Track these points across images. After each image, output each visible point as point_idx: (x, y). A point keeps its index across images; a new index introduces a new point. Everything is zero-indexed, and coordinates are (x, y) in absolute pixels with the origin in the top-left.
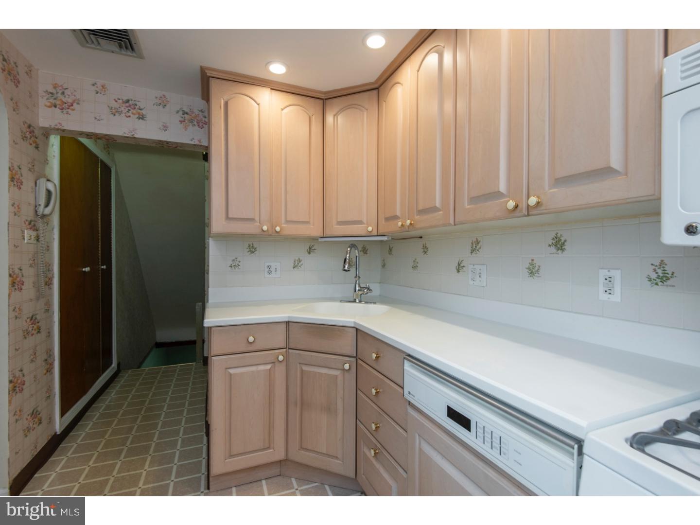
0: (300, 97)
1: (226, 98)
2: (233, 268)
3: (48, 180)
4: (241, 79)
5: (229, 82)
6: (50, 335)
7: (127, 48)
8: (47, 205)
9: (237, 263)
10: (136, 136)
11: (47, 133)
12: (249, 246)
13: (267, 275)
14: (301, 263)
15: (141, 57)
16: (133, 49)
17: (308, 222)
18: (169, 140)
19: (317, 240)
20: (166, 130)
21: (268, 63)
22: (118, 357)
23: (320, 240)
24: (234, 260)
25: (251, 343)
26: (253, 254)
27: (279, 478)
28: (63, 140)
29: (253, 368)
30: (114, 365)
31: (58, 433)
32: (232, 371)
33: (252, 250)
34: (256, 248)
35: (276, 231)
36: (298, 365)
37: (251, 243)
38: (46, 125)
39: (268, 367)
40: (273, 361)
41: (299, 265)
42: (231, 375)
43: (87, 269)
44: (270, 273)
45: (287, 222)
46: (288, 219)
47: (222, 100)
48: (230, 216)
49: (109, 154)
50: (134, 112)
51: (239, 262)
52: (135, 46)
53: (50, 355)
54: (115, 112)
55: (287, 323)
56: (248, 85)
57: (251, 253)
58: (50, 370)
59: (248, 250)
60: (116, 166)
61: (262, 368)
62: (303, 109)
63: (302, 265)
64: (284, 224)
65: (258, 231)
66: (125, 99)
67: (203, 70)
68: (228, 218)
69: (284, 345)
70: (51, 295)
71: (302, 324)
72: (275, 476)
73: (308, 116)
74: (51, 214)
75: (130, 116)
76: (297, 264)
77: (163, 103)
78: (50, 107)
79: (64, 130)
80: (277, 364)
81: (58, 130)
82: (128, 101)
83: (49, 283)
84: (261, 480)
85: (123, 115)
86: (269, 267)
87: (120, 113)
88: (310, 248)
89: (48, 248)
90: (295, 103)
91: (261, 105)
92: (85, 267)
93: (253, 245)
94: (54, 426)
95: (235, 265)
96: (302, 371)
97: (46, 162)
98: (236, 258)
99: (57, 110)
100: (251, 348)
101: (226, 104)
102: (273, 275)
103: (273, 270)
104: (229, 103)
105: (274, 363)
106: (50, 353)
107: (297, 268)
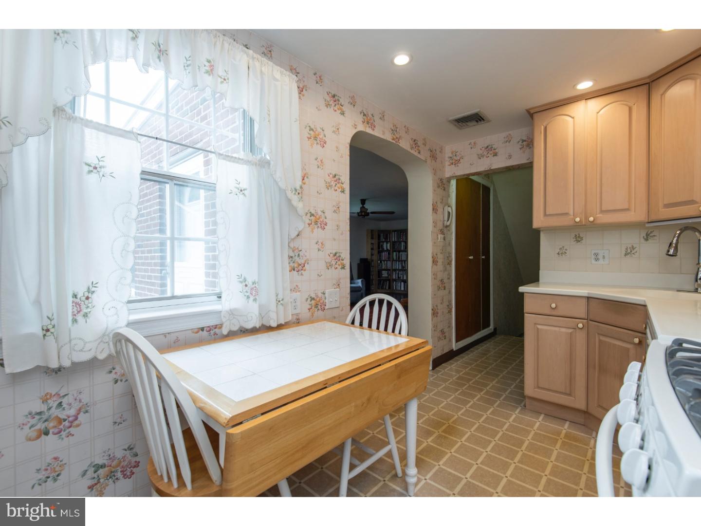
0: (619, 93)
1: (545, 124)
2: (560, 255)
3: (449, 206)
4: (559, 104)
5: (547, 111)
6: (450, 292)
7: (480, 120)
8: (448, 220)
9: (564, 251)
10: (492, 168)
11: (449, 180)
12: (576, 236)
13: (593, 262)
14: (635, 250)
15: (489, 121)
16: (483, 119)
17: (628, 210)
18: (512, 165)
19: (645, 225)
20: (511, 158)
21: (574, 86)
22: (494, 324)
23: (647, 225)
24: (561, 249)
25: (553, 309)
26: (579, 243)
27: (583, 427)
28: (457, 181)
29: (557, 329)
30: (492, 327)
31: (454, 350)
32: (539, 327)
33: (578, 239)
34: (582, 238)
35: (576, 222)
36: (597, 334)
37: (577, 234)
38: (449, 176)
39: (570, 331)
40: (574, 327)
41: (633, 252)
42: (538, 329)
43: (471, 257)
44: (597, 260)
45: (602, 212)
46: (603, 209)
47: (542, 127)
48: (547, 213)
49: (489, 178)
50: (491, 152)
51: (566, 250)
52: (484, 118)
53: (450, 304)
54: (480, 156)
55: (588, 298)
56: (564, 107)
57: (577, 242)
58: (450, 312)
59: (575, 239)
60: (494, 185)
61: (563, 330)
62: (622, 102)
63: (636, 252)
64: (599, 214)
65: (571, 223)
66: (486, 146)
67: (528, 111)
68: (545, 215)
69: (584, 315)
70: (451, 270)
71: (600, 300)
72: (580, 424)
73: (628, 108)
74: (450, 224)
75: (489, 156)
76: (629, 251)
77: (508, 140)
78: (450, 165)
79: (456, 176)
80: (578, 330)
81: (454, 177)
82: (488, 147)
83: (450, 264)
84: (566, 420)
85: (485, 157)
86: (596, 255)
87: (483, 156)
88: (647, 235)
89: (450, 244)
90: (611, 102)
91: (575, 118)
92: (470, 256)
93: (579, 235)
94: (452, 345)
95: (562, 253)
96: (600, 341)
97: (449, 196)
98: (563, 247)
99: (453, 166)
100: (554, 313)
101: (545, 129)
102: (601, 262)
103: (600, 257)
104: (547, 127)
105: (575, 329)
106: (450, 301)
107: (630, 255)
